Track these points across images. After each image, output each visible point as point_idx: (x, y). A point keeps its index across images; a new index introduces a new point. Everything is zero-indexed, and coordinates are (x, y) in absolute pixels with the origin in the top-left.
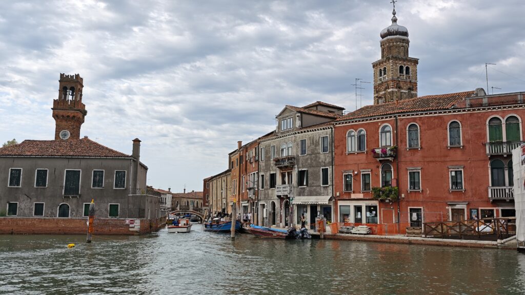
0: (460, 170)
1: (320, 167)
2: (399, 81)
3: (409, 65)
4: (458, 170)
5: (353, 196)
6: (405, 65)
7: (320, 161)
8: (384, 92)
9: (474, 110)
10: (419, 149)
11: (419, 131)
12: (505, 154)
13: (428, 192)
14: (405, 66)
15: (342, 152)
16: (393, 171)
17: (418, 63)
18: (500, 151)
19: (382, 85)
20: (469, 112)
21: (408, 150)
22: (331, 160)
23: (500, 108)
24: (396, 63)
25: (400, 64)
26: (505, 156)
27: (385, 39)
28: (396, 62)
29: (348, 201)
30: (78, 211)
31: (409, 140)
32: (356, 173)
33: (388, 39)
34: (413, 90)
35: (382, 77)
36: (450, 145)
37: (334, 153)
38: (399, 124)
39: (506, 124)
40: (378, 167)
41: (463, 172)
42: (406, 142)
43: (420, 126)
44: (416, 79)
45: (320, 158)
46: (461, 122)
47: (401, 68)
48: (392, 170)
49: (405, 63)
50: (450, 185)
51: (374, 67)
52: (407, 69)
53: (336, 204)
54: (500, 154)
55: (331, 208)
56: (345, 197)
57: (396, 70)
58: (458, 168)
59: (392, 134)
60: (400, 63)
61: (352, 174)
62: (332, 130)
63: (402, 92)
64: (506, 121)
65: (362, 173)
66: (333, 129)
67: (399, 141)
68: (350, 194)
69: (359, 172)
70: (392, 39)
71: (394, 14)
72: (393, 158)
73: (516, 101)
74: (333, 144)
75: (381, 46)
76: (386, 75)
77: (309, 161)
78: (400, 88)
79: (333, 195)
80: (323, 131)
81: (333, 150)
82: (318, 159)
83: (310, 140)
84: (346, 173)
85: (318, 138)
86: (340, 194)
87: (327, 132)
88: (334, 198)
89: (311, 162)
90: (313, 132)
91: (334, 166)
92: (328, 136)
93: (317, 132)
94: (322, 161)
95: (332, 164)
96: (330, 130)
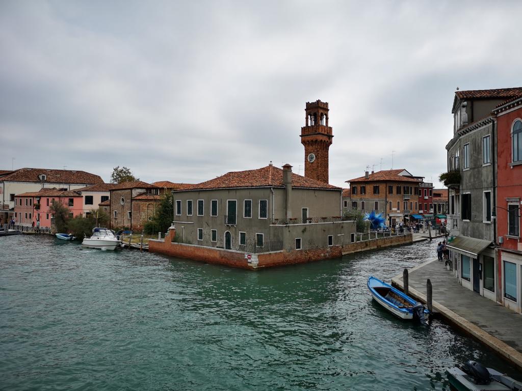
1: (482, 189)
5: (520, 247)
7: (483, 178)
15: (506, 165)
29: (514, 256)
30: (236, 239)
37: (496, 165)
45: (482, 174)
53: (499, 256)
55: (494, 261)
56: (510, 247)
61: (518, 204)
62: (493, 125)
66: (495, 122)
68: (515, 242)
74: (496, 148)
77: (472, 180)
79: (495, 241)
80: (485, 127)
81: (496, 160)
82: (480, 176)
83: (473, 144)
84: (512, 202)
85: (480, 139)
86: (503, 239)
87: (488, 127)
88: (497, 245)
89: (474, 181)
90: (475, 131)
91: (496, 189)
92: (490, 134)
93: (480, 129)
94: (484, 180)
95: (494, 185)
96: (491, 123)
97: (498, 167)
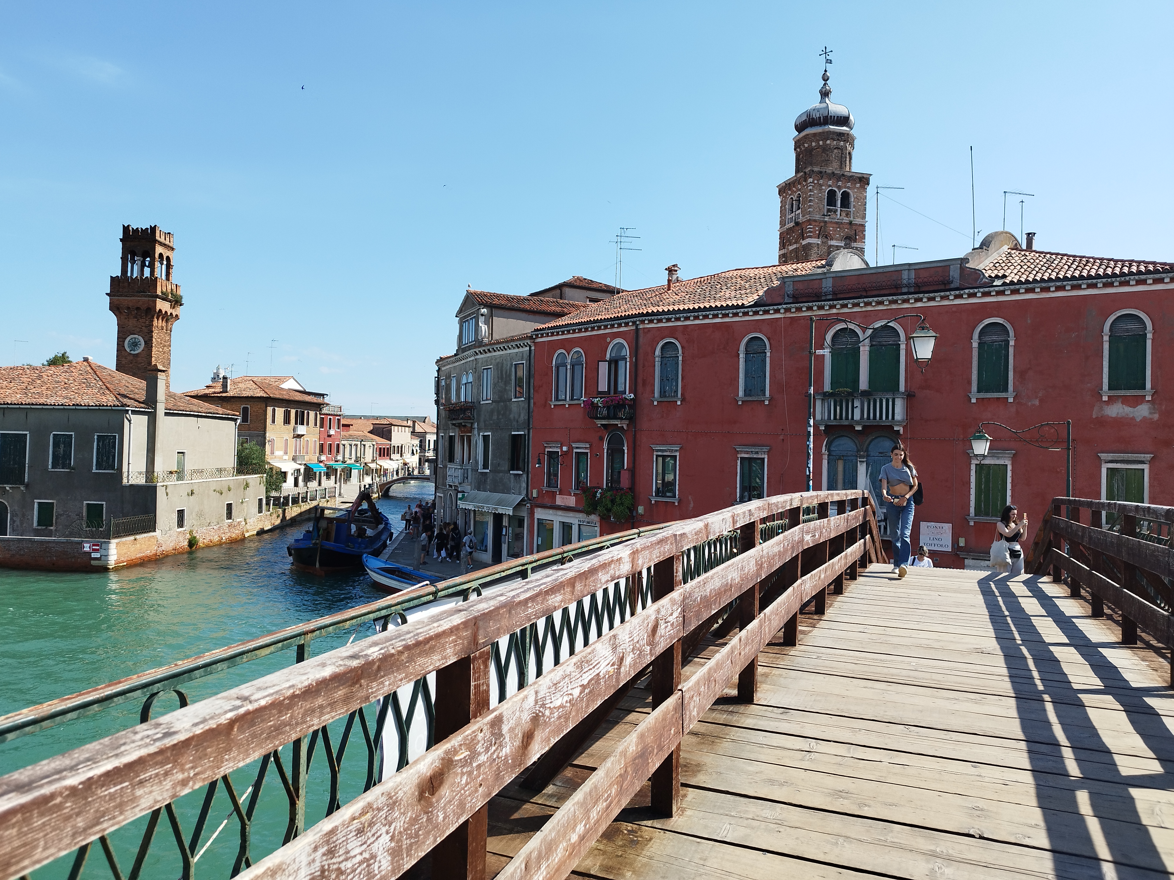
0: (760, 456)
1: (511, 430)
2: (826, 222)
3: (848, 188)
4: (755, 456)
5: (560, 500)
6: (839, 188)
7: (512, 416)
8: (795, 246)
9: (799, 309)
10: (679, 403)
11: (680, 358)
12: (858, 423)
13: (692, 505)
14: (840, 190)
15: (546, 402)
16: (626, 451)
17: (868, 184)
18: (847, 418)
19: (793, 232)
20: (788, 315)
21: (655, 403)
22: (527, 418)
23: (858, 305)
24: (821, 185)
25: (830, 186)
26: (859, 428)
27: (803, 134)
28: (821, 182)
29: (551, 511)
30: (24, 515)
31: (662, 380)
32: (565, 449)
33: (807, 135)
34: (855, 241)
35: (793, 215)
36: (746, 395)
37: (532, 401)
38: (641, 340)
39: (871, 346)
40: (602, 439)
41: (766, 460)
42: (653, 385)
43: (682, 347)
44: (864, 217)
45: (510, 411)
46: (769, 339)
47: (832, 194)
48: (625, 448)
49: (840, 183)
50: (738, 490)
51: (780, 193)
52: (846, 196)
53: (532, 514)
54: (846, 423)
55: (524, 520)
56: (547, 501)
57: (821, 199)
58: (757, 453)
59: (628, 364)
60: (828, 185)
61: (559, 450)
62: (530, 350)
63: (831, 246)
64: (872, 337)
65: (575, 450)
66: (533, 348)
67: (640, 381)
68: (553, 495)
69: (571, 448)
70: (815, 135)
71: (825, 78)
72: (627, 422)
73: (896, 288)
74: (532, 381)
75: (795, 150)
76: (800, 211)
77: (495, 417)
78: (828, 236)
79: (527, 495)
80: (517, 350)
81: (532, 396)
82: (508, 412)
83: (497, 369)
84: (550, 447)
85: (509, 365)
86: (538, 492)
87: (522, 352)
88: (530, 500)
89: (498, 418)
90: (501, 353)
91: (531, 431)
92: (524, 362)
93: (509, 351)
94: (514, 417)
95: (529, 426)
96: (528, 348)
97: (534, 403)
